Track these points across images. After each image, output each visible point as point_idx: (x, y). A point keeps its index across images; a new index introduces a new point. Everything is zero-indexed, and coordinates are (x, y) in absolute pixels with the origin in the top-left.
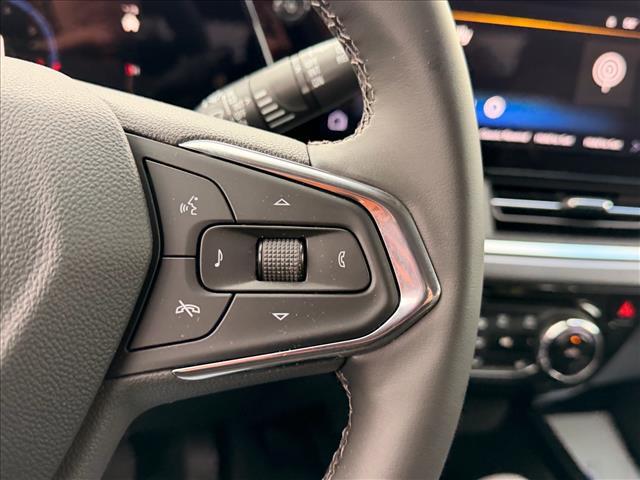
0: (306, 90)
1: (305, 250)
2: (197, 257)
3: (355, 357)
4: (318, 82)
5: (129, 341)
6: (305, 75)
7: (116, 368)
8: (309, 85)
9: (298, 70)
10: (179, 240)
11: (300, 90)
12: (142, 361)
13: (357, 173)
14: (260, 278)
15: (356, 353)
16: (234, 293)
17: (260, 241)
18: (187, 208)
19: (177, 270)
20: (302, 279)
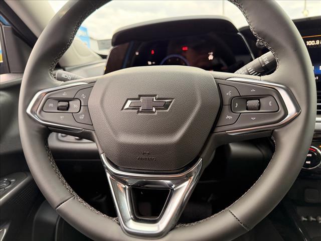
0: (263, 65)
1: (260, 103)
2: (231, 105)
3: (276, 130)
4: (267, 63)
5: (215, 125)
6: (263, 62)
7: (212, 131)
8: (264, 64)
9: (261, 60)
10: (226, 101)
11: (261, 65)
12: (218, 129)
13: (274, 81)
14: (247, 109)
15: (276, 129)
16: (241, 113)
17: (247, 100)
18: (228, 94)
19: (226, 109)
20: (259, 109)
